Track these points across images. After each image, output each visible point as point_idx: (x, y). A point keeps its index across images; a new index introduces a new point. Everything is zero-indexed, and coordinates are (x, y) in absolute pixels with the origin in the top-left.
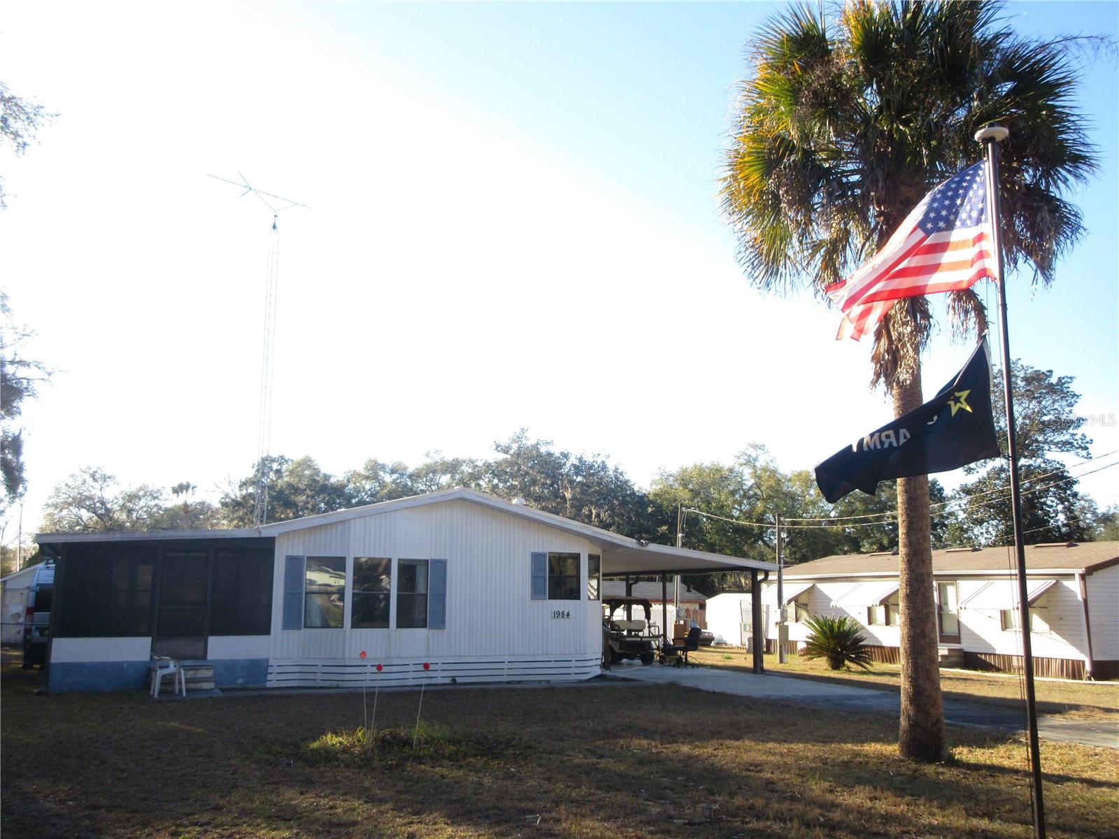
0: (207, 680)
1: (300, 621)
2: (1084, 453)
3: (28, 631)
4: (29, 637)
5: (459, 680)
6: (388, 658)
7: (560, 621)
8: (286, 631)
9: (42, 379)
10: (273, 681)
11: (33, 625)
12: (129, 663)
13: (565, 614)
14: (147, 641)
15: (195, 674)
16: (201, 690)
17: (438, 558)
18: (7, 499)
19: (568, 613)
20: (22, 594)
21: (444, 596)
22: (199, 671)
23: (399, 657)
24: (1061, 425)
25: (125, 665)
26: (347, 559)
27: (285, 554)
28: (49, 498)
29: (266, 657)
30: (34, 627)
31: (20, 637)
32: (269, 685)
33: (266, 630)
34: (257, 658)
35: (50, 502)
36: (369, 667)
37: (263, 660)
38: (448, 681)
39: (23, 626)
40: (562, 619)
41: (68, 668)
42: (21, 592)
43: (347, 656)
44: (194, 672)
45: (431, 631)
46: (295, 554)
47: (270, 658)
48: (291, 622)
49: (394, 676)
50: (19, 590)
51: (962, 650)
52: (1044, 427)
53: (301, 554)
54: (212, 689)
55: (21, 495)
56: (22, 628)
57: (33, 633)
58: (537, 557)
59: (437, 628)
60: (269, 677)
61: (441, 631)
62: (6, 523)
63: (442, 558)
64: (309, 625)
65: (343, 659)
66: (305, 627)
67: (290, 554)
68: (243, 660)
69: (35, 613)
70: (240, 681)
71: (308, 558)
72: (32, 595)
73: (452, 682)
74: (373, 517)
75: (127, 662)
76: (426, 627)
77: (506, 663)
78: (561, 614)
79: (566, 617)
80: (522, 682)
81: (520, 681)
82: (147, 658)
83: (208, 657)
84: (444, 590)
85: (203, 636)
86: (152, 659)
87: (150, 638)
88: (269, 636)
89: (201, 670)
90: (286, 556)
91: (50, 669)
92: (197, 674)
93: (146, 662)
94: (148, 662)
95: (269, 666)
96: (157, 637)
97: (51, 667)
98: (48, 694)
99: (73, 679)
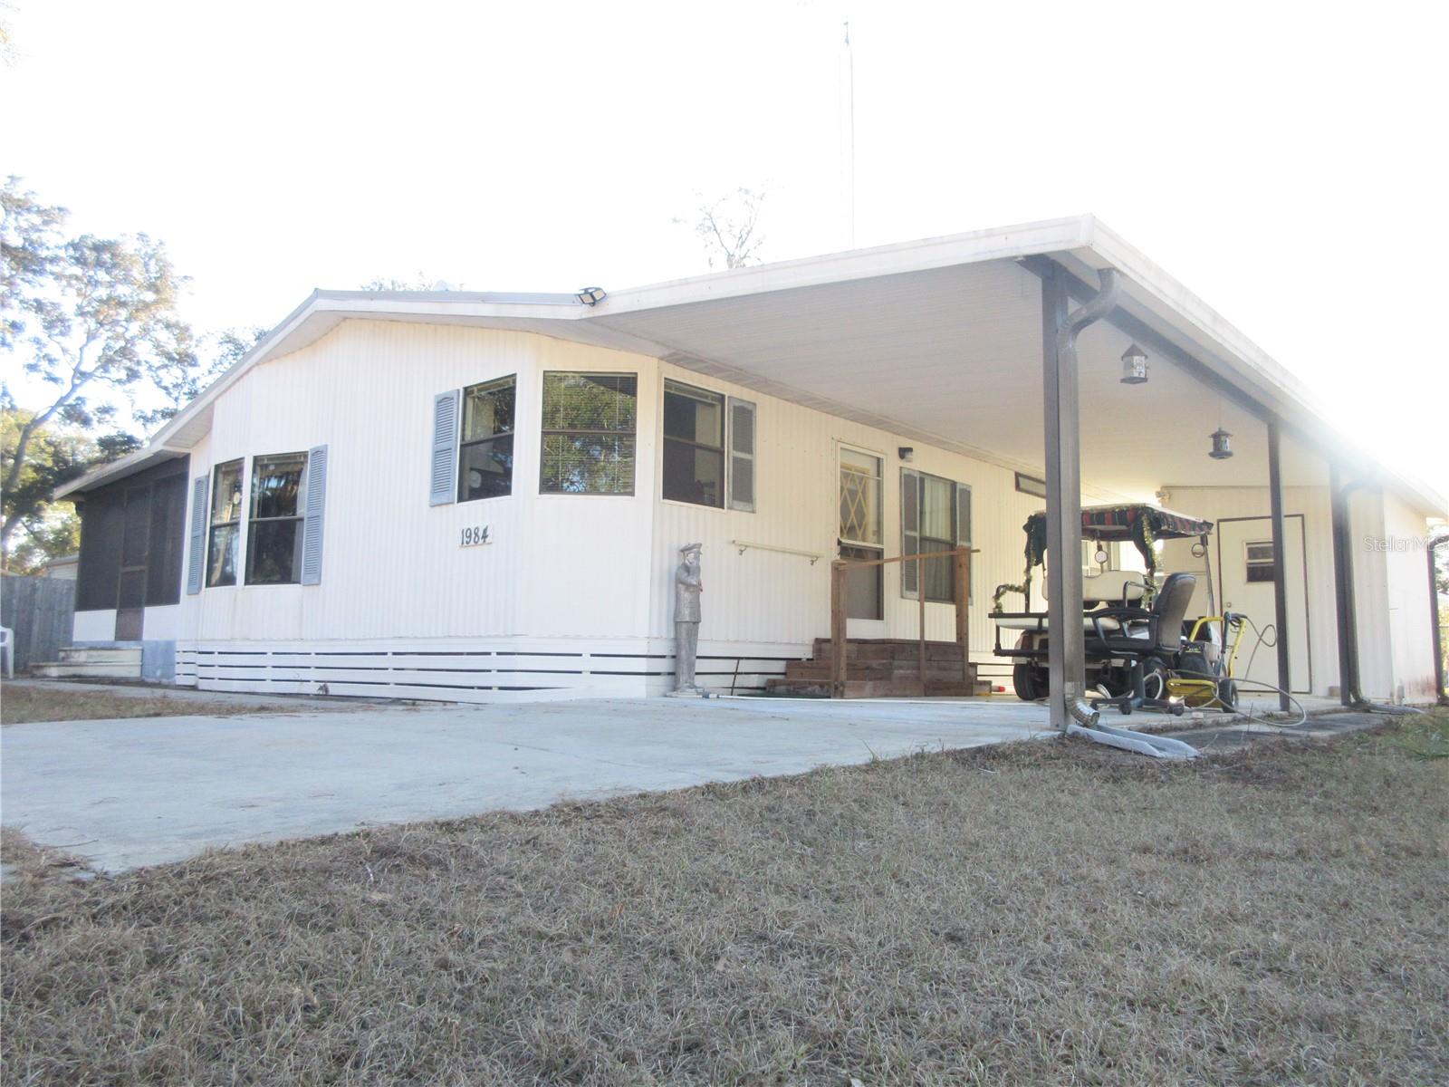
5: (334, 690)
7: (471, 551)
13: (481, 534)
17: (318, 443)
19: (485, 531)
27: (195, 476)
32: (177, 680)
37: (173, 642)
45: (306, 589)
46: (201, 474)
47: (178, 638)
58: (441, 405)
59: (311, 584)
60: (177, 668)
61: (315, 589)
63: (323, 443)
67: (198, 475)
68: (162, 643)
70: (159, 673)
73: (321, 692)
74: (233, 387)
76: (299, 581)
77: (390, 655)
78: (473, 536)
79: (481, 541)
80: (417, 703)
81: (414, 700)
84: (321, 506)
88: (180, 605)
90: (195, 480)
95: (176, 652)
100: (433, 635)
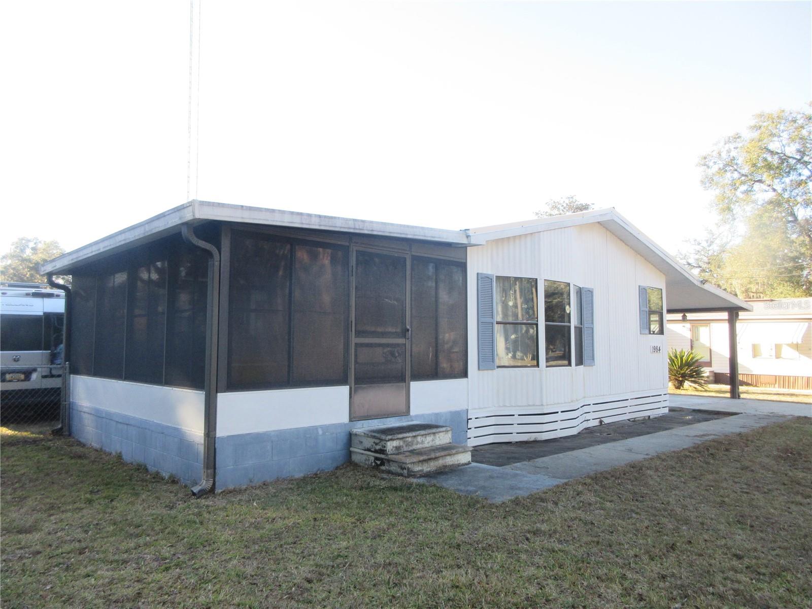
1: (493, 361)
6: (572, 401)
8: (482, 372)
10: (473, 439)
12: (325, 428)
17: (587, 286)
21: (593, 329)
22: (437, 436)
23: (577, 400)
25: (320, 432)
26: (539, 281)
27: (476, 271)
29: (464, 407)
33: (464, 374)
34: (458, 409)
36: (560, 413)
37: (463, 411)
38: (596, 423)
40: (657, 354)
41: (242, 443)
43: (545, 403)
44: (432, 437)
45: (585, 368)
46: (485, 272)
47: (470, 408)
49: (576, 422)
53: (490, 272)
58: (642, 291)
59: (590, 366)
60: (470, 434)
61: (592, 368)
63: (591, 287)
65: (542, 405)
66: (498, 367)
67: (481, 272)
68: (445, 414)
71: (497, 277)
73: (599, 424)
75: (321, 426)
76: (582, 364)
77: (629, 400)
78: (657, 348)
79: (658, 351)
80: (636, 419)
81: (634, 418)
82: (345, 419)
83: (414, 411)
84: (592, 323)
85: (405, 382)
86: (351, 419)
87: (348, 386)
88: (467, 379)
89: (436, 434)
90: (478, 273)
91: (216, 447)
92: (436, 441)
93: (345, 425)
94: (347, 424)
95: (468, 419)
96: (355, 384)
97: (216, 445)
98: (216, 492)
99: (250, 463)
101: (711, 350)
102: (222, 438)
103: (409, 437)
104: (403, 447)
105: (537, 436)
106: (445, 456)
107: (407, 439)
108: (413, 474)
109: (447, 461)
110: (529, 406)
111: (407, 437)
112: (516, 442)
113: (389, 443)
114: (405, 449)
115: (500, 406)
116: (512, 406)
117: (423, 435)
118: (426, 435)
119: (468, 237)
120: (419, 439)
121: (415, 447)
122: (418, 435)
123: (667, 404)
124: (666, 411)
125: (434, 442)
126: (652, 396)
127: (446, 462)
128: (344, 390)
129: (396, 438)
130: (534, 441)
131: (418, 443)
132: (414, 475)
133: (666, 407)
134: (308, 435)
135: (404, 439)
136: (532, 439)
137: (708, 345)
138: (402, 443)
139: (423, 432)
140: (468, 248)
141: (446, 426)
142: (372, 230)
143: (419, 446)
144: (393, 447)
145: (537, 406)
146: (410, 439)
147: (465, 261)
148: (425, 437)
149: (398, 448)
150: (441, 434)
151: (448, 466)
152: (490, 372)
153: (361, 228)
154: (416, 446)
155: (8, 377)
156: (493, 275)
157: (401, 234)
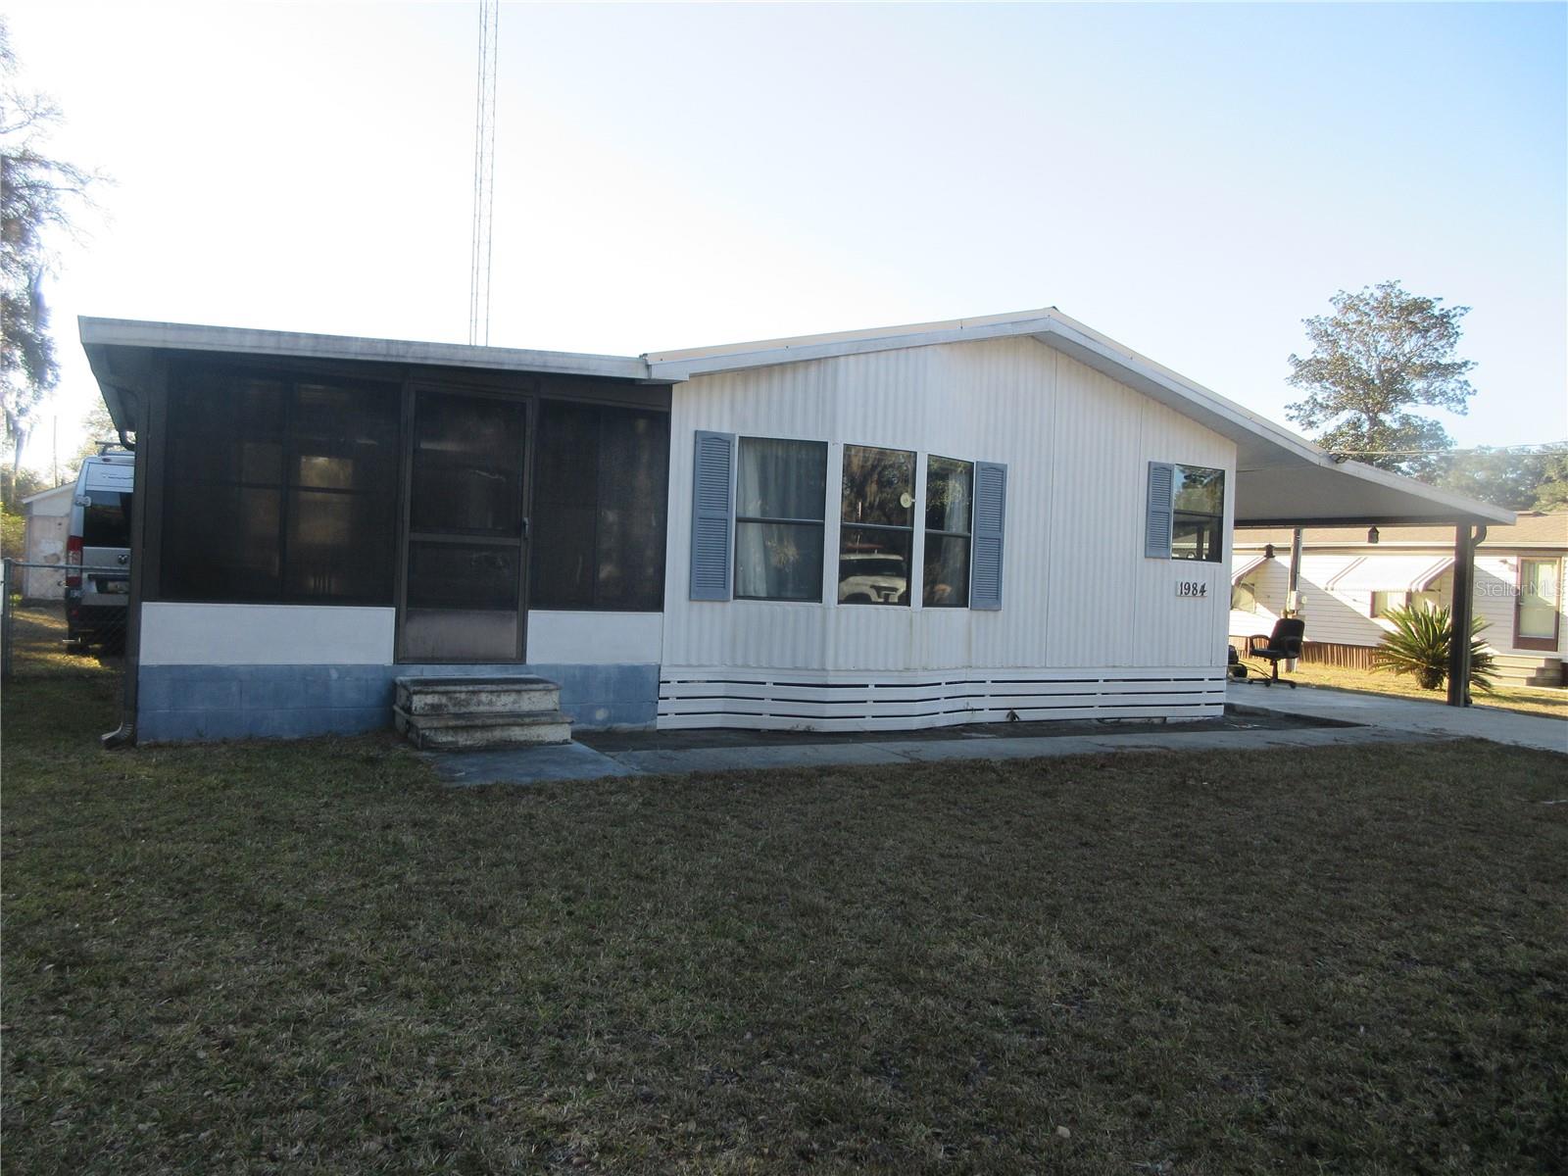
0: (549, 717)
1: (725, 586)
2: (1460, 408)
3: (73, 583)
4: (76, 594)
5: (1023, 716)
6: (908, 669)
7: (1189, 602)
8: (696, 605)
9: (73, 190)
10: (670, 717)
11: (82, 570)
12: (345, 671)
13: (1199, 588)
14: (384, 617)
15: (514, 703)
16: (540, 743)
17: (990, 460)
18: (30, 392)
19: (1203, 587)
20: (60, 524)
21: (1000, 541)
22: (526, 696)
23: (925, 669)
24: (1446, 370)
25: (334, 675)
26: (830, 448)
27: (692, 428)
28: (92, 413)
29: (653, 660)
30: (85, 575)
31: (61, 591)
32: (661, 723)
33: (656, 603)
34: (636, 663)
35: (94, 418)
36: (872, 687)
37: (648, 667)
38: (1002, 717)
39: (64, 571)
40: (1193, 599)
41: (184, 678)
42: (58, 521)
43: (829, 666)
44: (513, 697)
45: (975, 613)
46: (714, 428)
47: (665, 663)
48: (708, 584)
49: (919, 708)
50: (55, 517)
51: (1559, 660)
52: (1424, 372)
53: (726, 429)
54: (566, 742)
55: (52, 385)
56: (61, 576)
57: (84, 586)
58: (1159, 474)
59: (987, 609)
60: (662, 707)
61: (991, 614)
62: (32, 427)
63: (998, 461)
64: (741, 594)
65: (824, 670)
66: (736, 597)
67: (703, 428)
68: (607, 668)
69: (85, 548)
70: (601, 715)
71: (742, 439)
72: (79, 513)
73: (1008, 720)
74: (883, 354)
75: (336, 667)
76: (966, 605)
77: (1101, 682)
78: (1192, 589)
79: (1199, 594)
80: (1122, 720)
81: (1120, 718)
82: (386, 657)
83: (532, 658)
84: (1001, 529)
85: (517, 610)
86: (399, 658)
87: (394, 609)
88: (661, 613)
89: (523, 693)
90: (696, 432)
91: (139, 680)
92: (522, 704)
93: (384, 668)
94: (389, 667)
95: (660, 682)
96: (407, 606)
97: (140, 677)
98: (138, 743)
99: (200, 708)
100: (1149, 665)
101: (1558, 614)
102: (150, 669)
103: (460, 692)
104: (446, 706)
105: (813, 726)
106: (509, 725)
107: (458, 695)
108: (433, 745)
109: (512, 734)
110: (796, 668)
111: (455, 692)
112: (769, 730)
113: (415, 698)
114: (452, 710)
115: (736, 666)
116: (761, 667)
117: (492, 692)
118: (501, 691)
119: (648, 367)
120: (484, 697)
121: (473, 709)
122: (480, 692)
123: (1222, 698)
124: (1219, 711)
125: (517, 705)
126: (1175, 680)
127: (509, 736)
128: (388, 615)
129: (430, 690)
130: (805, 732)
131: (479, 703)
132: (435, 748)
133: (1220, 704)
134: (312, 678)
135: (450, 695)
136: (802, 728)
137: (1554, 603)
138: (444, 700)
139: (489, 687)
140: (674, 387)
141: (547, 682)
142: (426, 358)
143: (482, 708)
144: (426, 704)
145: (813, 670)
146: (463, 696)
147: (667, 410)
148: (499, 696)
149: (436, 709)
150: (532, 694)
151: (515, 742)
152: (718, 605)
153: (401, 353)
154: (475, 708)
155: (111, 585)
156: (734, 435)
157: (489, 363)
